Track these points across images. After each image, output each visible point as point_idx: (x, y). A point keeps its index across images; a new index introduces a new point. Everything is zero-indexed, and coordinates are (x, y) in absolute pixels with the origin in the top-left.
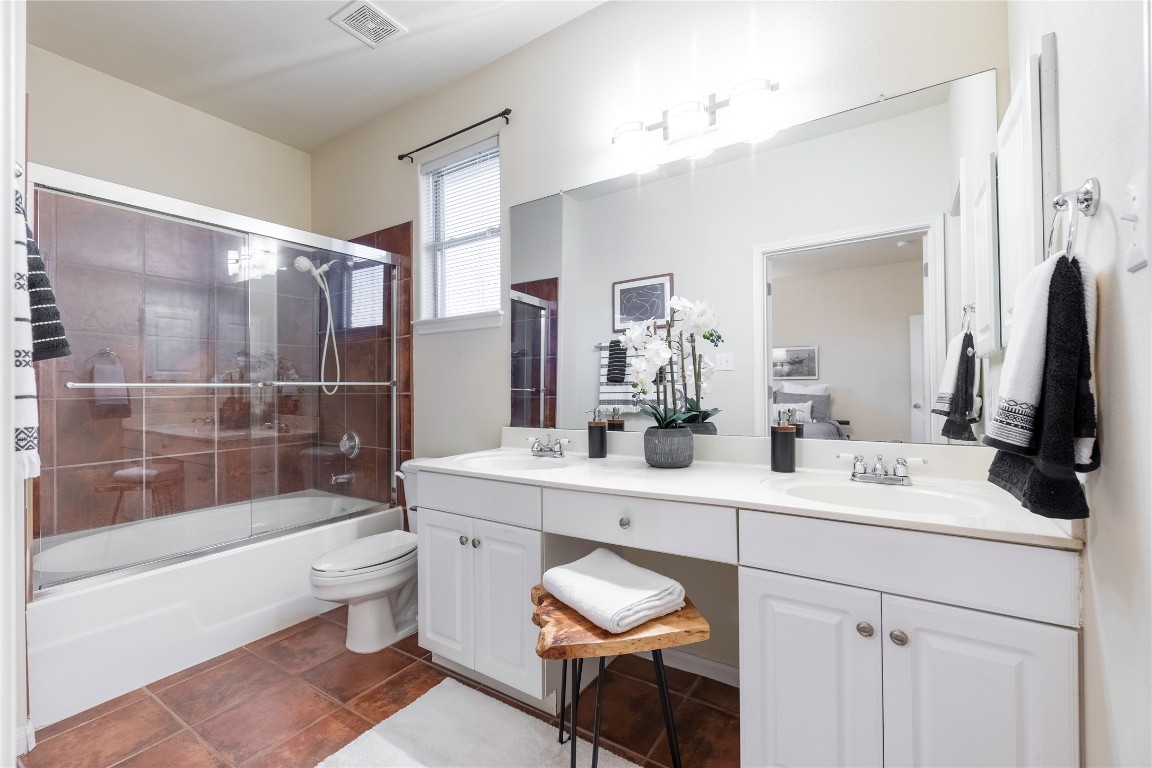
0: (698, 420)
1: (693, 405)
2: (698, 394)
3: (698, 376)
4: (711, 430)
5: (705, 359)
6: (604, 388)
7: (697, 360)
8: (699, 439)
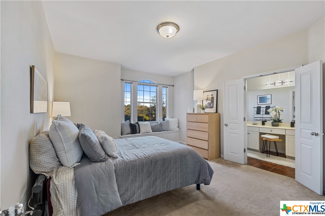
0: (279, 121)
1: (278, 119)
2: (279, 117)
3: (279, 115)
4: (282, 122)
5: (280, 113)
6: (255, 115)
7: (279, 113)
8: (280, 123)
